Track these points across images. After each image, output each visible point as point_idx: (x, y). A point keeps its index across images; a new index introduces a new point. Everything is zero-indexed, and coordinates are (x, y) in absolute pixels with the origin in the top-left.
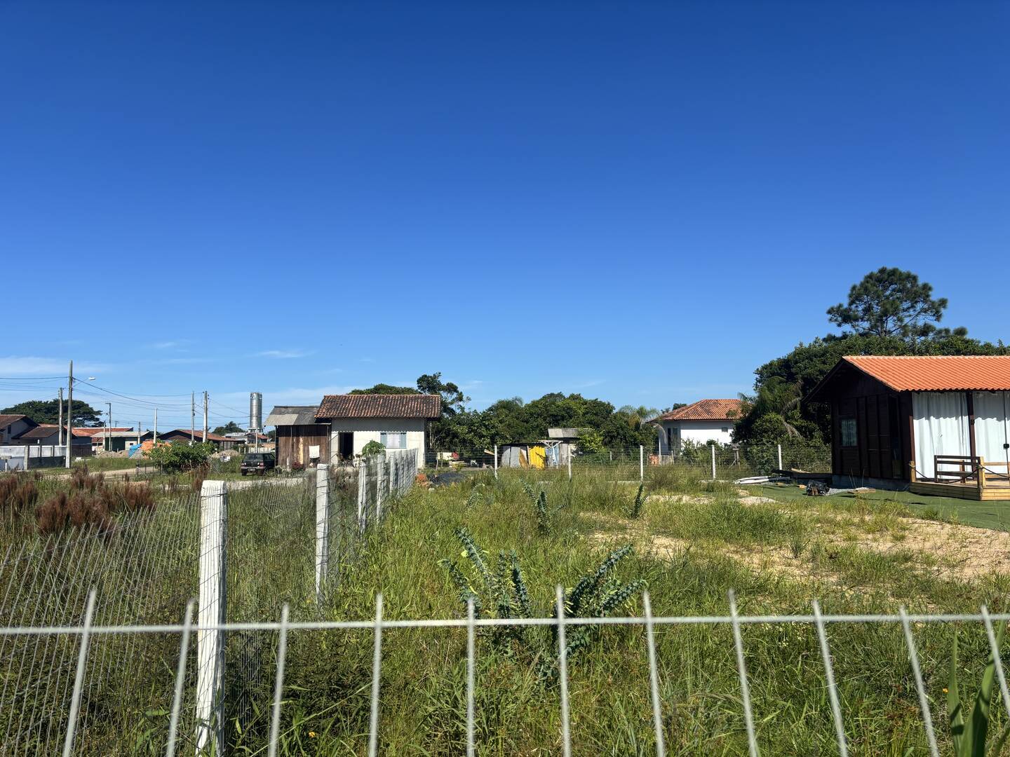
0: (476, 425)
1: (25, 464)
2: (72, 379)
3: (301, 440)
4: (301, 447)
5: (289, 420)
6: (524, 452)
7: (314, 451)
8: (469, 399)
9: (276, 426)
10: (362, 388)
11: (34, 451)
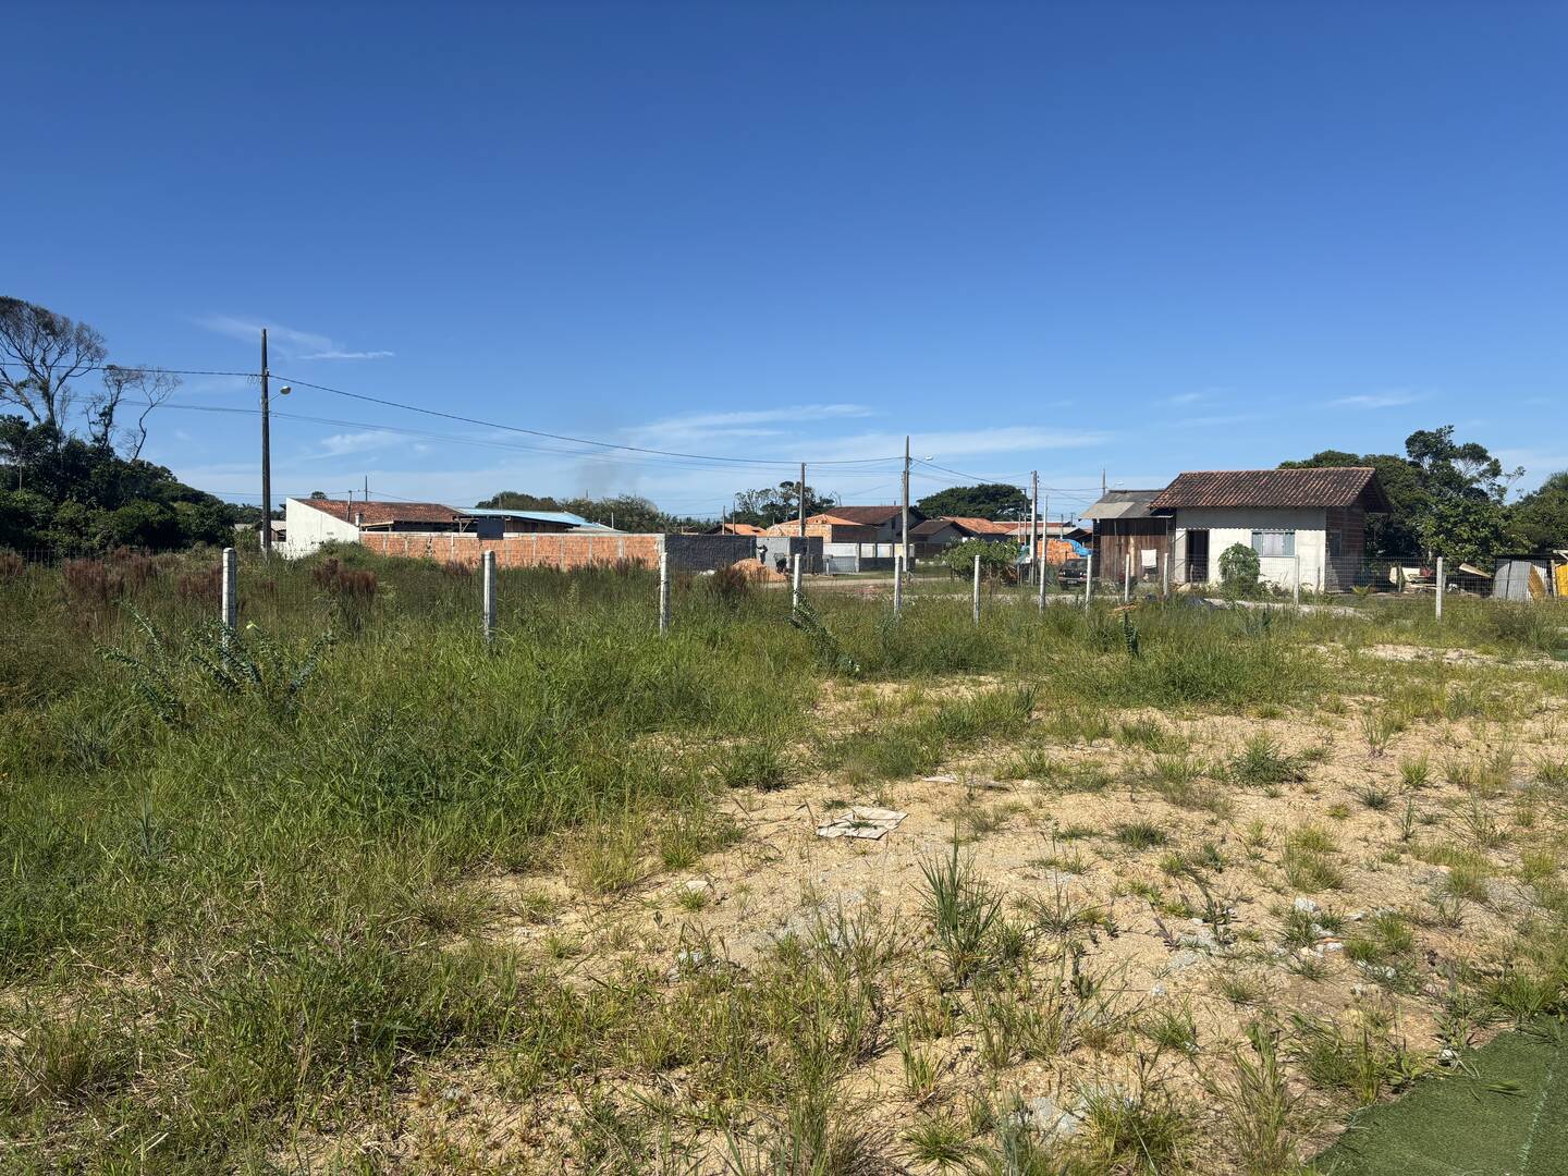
0: (1452, 520)
1: (857, 564)
2: (908, 459)
3: (1132, 540)
4: (1132, 550)
5: (1115, 511)
6: (1541, 572)
7: (1149, 557)
8: (1521, 472)
9: (1095, 520)
10: (1298, 460)
11: (868, 550)
